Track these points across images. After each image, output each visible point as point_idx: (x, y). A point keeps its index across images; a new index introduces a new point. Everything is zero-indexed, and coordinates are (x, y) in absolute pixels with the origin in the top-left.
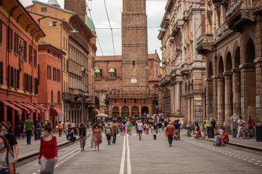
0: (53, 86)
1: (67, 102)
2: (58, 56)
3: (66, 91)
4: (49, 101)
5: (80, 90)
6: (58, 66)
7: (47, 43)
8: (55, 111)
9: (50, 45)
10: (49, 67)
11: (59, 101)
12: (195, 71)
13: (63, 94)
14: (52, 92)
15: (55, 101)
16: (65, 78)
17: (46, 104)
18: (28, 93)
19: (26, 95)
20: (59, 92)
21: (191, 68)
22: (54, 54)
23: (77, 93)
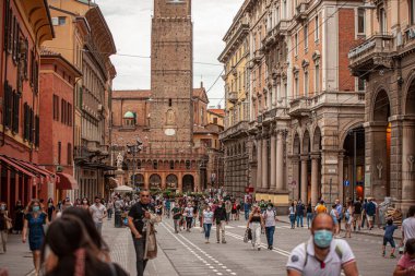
0: (60, 134)
1: (81, 164)
2: (71, 79)
3: (78, 143)
4: (56, 161)
5: (98, 143)
6: (70, 100)
7: (55, 51)
8: (67, 179)
9: (59, 56)
10: (55, 97)
11: (69, 162)
12: (326, 110)
13: (75, 148)
14: (60, 143)
15: (64, 161)
16: (78, 119)
17: (50, 167)
18: (27, 144)
19: (24, 146)
20: (69, 145)
22: (64, 74)
23: (93, 148)
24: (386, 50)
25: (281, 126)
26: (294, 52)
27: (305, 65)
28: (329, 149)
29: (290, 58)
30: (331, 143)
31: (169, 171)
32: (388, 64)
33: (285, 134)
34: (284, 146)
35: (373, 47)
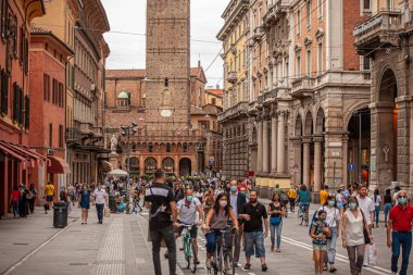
0: (51, 115)
1: (73, 147)
2: (62, 58)
3: (70, 125)
5: (91, 125)
6: (60, 77)
7: (46, 29)
8: (58, 162)
9: (50, 34)
10: (46, 76)
11: (61, 145)
12: (329, 90)
13: (67, 130)
14: (51, 125)
15: (56, 144)
16: (70, 99)
17: (41, 149)
18: (16, 126)
19: (14, 129)
20: (61, 127)
21: (316, 85)
22: (55, 52)
23: (86, 130)
24: (393, 27)
25: (283, 107)
26: (296, 29)
27: (308, 43)
28: (333, 130)
29: (292, 36)
30: (334, 124)
31: (166, 155)
32: (395, 42)
33: (286, 115)
34: (286, 128)
35: (379, 24)
